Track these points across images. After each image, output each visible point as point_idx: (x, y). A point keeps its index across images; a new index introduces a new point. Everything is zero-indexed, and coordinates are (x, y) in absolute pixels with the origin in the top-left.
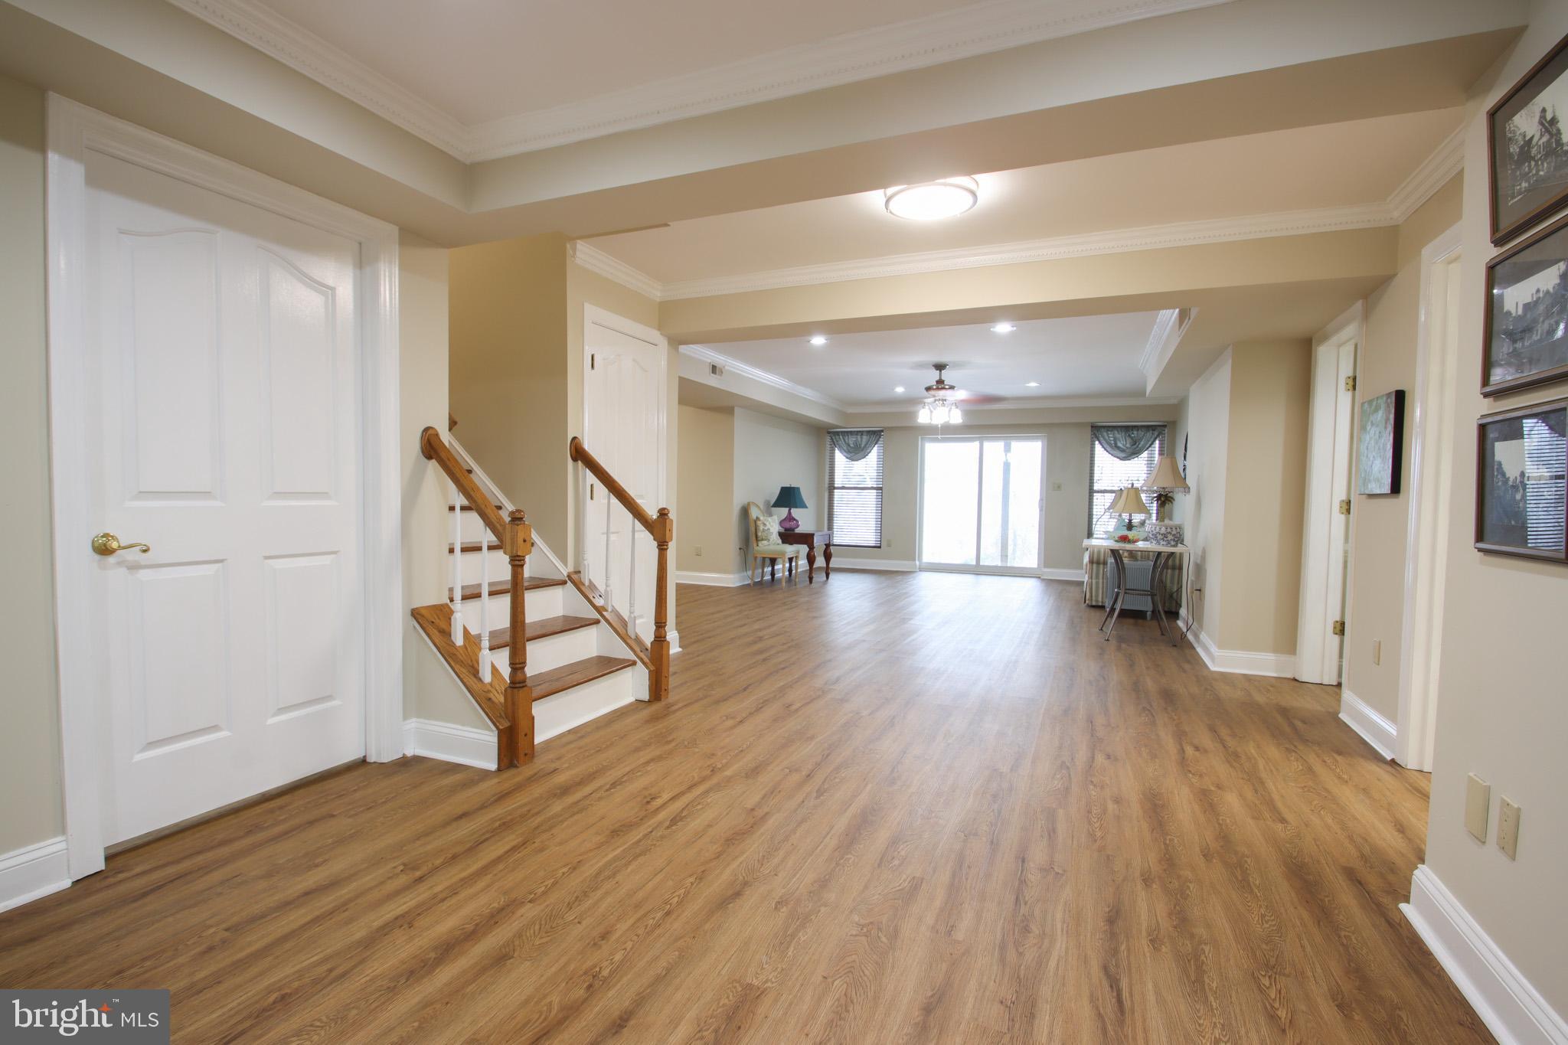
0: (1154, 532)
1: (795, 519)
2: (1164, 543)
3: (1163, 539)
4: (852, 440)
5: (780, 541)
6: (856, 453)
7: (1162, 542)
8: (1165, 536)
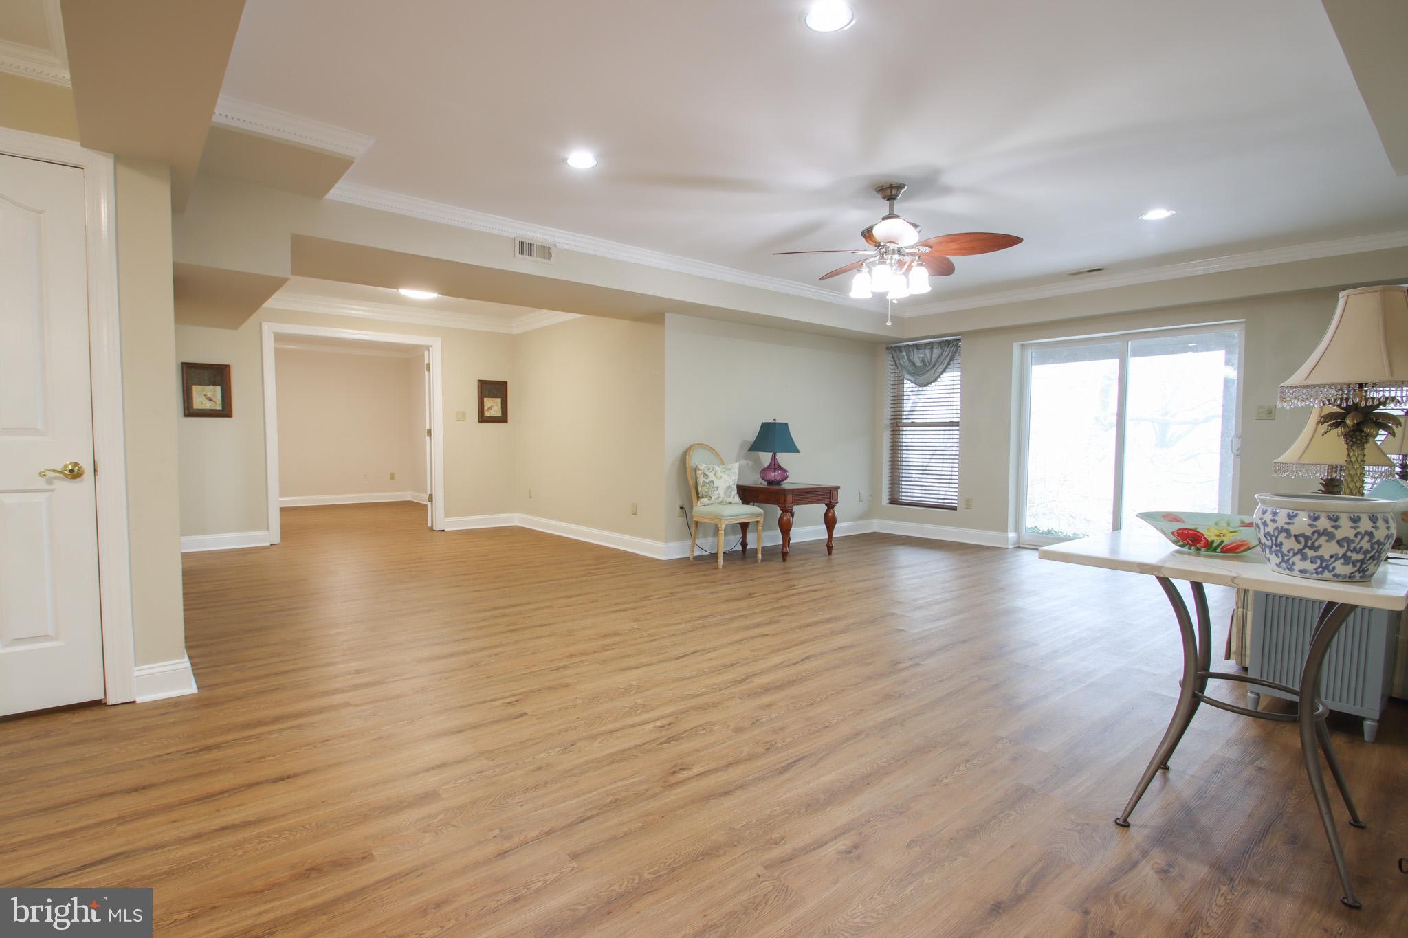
0: (1270, 529)
1: (780, 468)
2: (1307, 565)
3: (1300, 551)
4: (917, 357)
5: (737, 499)
6: (925, 374)
7: (1299, 564)
8: (1307, 543)
